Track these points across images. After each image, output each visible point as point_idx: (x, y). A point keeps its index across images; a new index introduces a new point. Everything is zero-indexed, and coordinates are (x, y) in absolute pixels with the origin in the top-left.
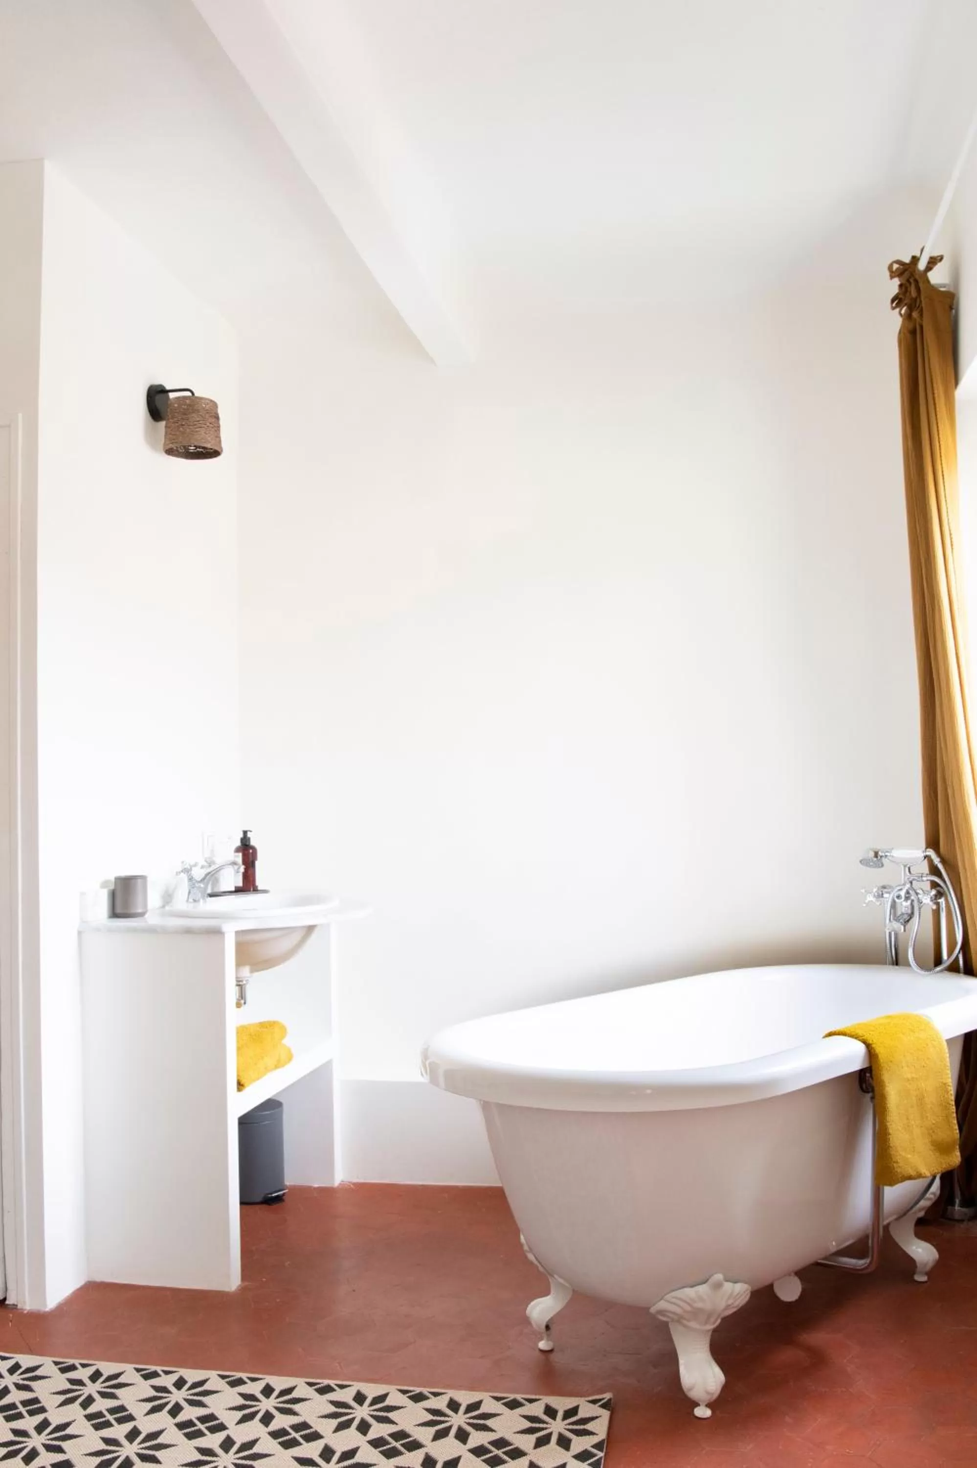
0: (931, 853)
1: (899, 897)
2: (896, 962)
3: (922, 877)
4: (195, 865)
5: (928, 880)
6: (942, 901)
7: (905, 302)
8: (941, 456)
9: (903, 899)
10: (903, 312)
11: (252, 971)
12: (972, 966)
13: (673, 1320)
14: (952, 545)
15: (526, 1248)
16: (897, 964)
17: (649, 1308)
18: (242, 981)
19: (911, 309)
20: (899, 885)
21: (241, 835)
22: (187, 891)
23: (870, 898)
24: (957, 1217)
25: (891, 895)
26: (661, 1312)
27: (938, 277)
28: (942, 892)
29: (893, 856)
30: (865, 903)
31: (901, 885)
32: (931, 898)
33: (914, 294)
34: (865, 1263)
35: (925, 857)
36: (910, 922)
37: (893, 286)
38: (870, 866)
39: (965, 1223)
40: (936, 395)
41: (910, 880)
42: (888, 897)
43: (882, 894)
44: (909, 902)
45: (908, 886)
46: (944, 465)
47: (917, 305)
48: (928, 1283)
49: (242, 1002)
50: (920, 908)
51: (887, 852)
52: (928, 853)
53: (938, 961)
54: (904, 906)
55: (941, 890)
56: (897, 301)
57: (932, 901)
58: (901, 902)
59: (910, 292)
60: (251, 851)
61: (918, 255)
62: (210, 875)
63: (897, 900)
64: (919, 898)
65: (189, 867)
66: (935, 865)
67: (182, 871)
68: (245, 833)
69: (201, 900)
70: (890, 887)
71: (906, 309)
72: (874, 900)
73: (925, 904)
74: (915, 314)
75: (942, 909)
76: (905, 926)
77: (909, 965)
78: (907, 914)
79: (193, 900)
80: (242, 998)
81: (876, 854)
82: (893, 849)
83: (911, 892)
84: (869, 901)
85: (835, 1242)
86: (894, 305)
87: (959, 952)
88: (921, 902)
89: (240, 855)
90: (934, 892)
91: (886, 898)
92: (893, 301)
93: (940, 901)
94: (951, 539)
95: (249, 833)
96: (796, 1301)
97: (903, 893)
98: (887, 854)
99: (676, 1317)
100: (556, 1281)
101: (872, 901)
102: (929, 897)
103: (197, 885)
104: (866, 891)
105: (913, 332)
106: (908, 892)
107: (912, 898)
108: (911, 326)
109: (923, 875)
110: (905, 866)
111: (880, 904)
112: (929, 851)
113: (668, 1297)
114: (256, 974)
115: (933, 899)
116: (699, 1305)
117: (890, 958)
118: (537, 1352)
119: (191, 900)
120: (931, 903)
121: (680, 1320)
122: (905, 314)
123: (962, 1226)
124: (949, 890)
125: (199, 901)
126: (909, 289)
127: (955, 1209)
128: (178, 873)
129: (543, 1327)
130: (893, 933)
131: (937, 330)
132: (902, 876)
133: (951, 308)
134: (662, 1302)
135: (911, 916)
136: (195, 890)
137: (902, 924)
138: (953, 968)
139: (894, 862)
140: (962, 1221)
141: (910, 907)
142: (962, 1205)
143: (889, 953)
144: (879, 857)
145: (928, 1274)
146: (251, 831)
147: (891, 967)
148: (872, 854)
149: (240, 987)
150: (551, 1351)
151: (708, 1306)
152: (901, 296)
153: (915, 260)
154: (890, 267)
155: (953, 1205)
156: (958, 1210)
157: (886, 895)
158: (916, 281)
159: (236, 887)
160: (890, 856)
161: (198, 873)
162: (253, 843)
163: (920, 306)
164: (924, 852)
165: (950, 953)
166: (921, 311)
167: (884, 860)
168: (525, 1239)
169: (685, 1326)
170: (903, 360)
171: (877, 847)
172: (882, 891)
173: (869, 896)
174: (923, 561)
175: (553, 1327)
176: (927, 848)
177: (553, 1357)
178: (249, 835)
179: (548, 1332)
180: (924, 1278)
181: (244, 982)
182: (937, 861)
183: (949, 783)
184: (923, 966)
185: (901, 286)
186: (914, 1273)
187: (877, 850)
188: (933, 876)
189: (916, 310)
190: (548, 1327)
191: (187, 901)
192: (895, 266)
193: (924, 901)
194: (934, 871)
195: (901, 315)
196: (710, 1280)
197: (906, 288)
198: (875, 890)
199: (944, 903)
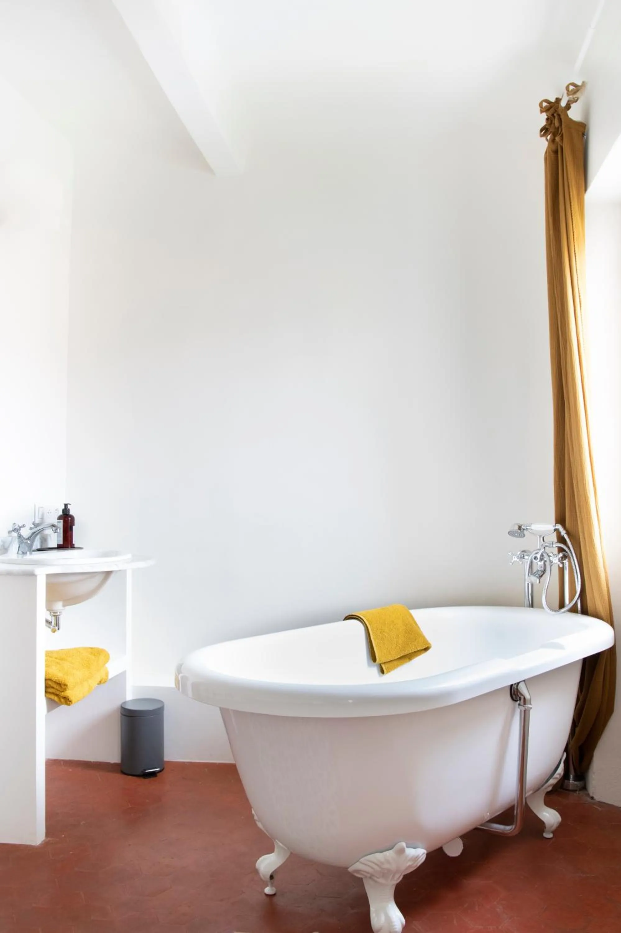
0: (559, 527)
1: (536, 558)
2: (532, 606)
3: (552, 544)
4: (24, 526)
5: (556, 547)
6: (566, 562)
7: (551, 131)
8: (574, 240)
9: (539, 560)
10: (549, 137)
11: (64, 606)
12: (587, 609)
13: (366, 877)
14: (580, 304)
15: (256, 818)
16: (532, 607)
17: (347, 868)
18: (57, 613)
19: (554, 135)
20: (535, 550)
21: (63, 507)
22: (18, 546)
23: (515, 559)
24: (571, 788)
25: (530, 558)
26: (358, 871)
27: (575, 114)
28: (567, 555)
29: (532, 529)
30: (511, 562)
31: (538, 550)
32: (559, 559)
33: (557, 124)
34: (512, 829)
35: (555, 530)
36: (544, 576)
37: (542, 120)
38: (516, 536)
39: (577, 792)
40: (571, 196)
41: (544, 546)
42: (528, 559)
43: (524, 556)
44: (543, 562)
45: (543, 550)
46: (577, 247)
47: (559, 132)
48: (554, 839)
49: (57, 628)
50: (551, 566)
51: (528, 526)
52: (557, 527)
53: (562, 605)
54: (539, 565)
55: (566, 554)
56: (545, 131)
57: (559, 561)
58: (537, 562)
59: (554, 124)
60: (70, 519)
61: (560, 97)
62: (35, 534)
63: (534, 560)
64: (550, 559)
65: (18, 528)
66: (562, 535)
67: (13, 531)
68: (66, 505)
69: (28, 553)
70: (529, 551)
71: (551, 136)
72: (518, 560)
73: (554, 563)
74: (557, 139)
75: (566, 567)
76: (540, 579)
77: (543, 608)
78: (541, 570)
79: (22, 552)
80: (56, 625)
81: (520, 528)
82: (531, 524)
83: (544, 554)
84: (514, 561)
85: (489, 813)
86: (542, 133)
87: (578, 599)
88: (551, 561)
89: (62, 521)
90: (561, 555)
91: (526, 559)
92: (541, 131)
93: (564, 561)
94: (580, 299)
95: (69, 505)
96: (459, 856)
97: (538, 556)
98: (527, 527)
99: (369, 875)
100: (278, 844)
101: (516, 561)
102: (558, 558)
103: (25, 541)
104: (512, 554)
105: (556, 152)
106: (542, 555)
107: (545, 559)
108: (554, 148)
109: (553, 543)
110: (540, 536)
111: (522, 563)
112: (558, 526)
113: (362, 860)
114: (68, 608)
115: (560, 559)
116: (386, 866)
117: (528, 603)
118: (264, 895)
119: (20, 552)
120: (559, 563)
121: (371, 877)
122: (550, 139)
123: (575, 794)
124: (572, 554)
125: (26, 553)
126: (553, 122)
127: (570, 783)
128: (10, 532)
129: (268, 877)
130: (530, 584)
131: (573, 151)
132: (538, 543)
133: (583, 134)
134: (358, 863)
135: (544, 572)
136: (23, 545)
137: (538, 578)
138: (573, 610)
139: (533, 534)
140: (575, 791)
141: (543, 566)
142: (575, 780)
143: (527, 597)
144: (522, 530)
145: (554, 832)
146: (70, 504)
147: (529, 608)
148: (517, 528)
149: (55, 617)
150: (274, 895)
151: (393, 867)
152: (547, 127)
153: (558, 100)
154: (541, 105)
155: (569, 779)
156: (572, 783)
157: (526, 557)
158: (559, 115)
159: (58, 545)
160: (530, 529)
161: (26, 533)
162: (72, 513)
163: (562, 132)
164: (554, 526)
165: (571, 600)
166: (562, 136)
167: (525, 532)
168: (255, 812)
169: (376, 882)
170: (548, 171)
171: (521, 523)
172: (523, 555)
173: (514, 558)
174: (559, 316)
175: (276, 877)
176: (556, 524)
177: (275, 899)
178: (69, 507)
179: (272, 881)
180: (551, 836)
181: (58, 614)
182: (563, 533)
183: (574, 476)
184: (552, 609)
185: (547, 119)
186: (543, 831)
187: (520, 525)
188: (560, 544)
189: (558, 136)
190: (272, 877)
191: (18, 553)
192: (545, 104)
193: (554, 561)
194: (561, 540)
195: (547, 140)
196: (394, 848)
197: (552, 121)
198: (519, 553)
199: (567, 563)
